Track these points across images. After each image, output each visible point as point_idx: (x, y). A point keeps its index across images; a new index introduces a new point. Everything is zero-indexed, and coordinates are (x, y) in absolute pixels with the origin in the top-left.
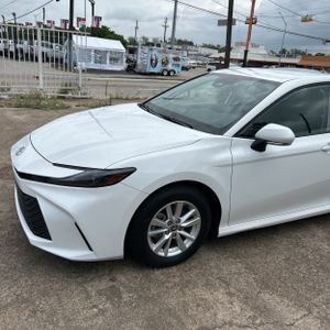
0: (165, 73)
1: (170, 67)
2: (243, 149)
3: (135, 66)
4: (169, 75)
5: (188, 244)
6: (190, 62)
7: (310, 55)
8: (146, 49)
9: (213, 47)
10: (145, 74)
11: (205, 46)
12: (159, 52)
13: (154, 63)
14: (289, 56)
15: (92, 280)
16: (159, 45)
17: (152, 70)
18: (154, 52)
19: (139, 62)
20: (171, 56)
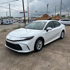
0: (10, 24)
1: (11, 22)
2: (45, 32)
3: (3, 23)
4: (11, 24)
5: (41, 47)
6: (14, 21)
7: (37, 18)
8: (5, 19)
9: (18, 18)
10: (6, 24)
11: (16, 18)
12: (8, 19)
13: (7, 22)
14: (33, 18)
15: (30, 55)
16: (8, 18)
17: (7, 23)
18: (7, 20)
19: (4, 22)
20: (11, 20)
